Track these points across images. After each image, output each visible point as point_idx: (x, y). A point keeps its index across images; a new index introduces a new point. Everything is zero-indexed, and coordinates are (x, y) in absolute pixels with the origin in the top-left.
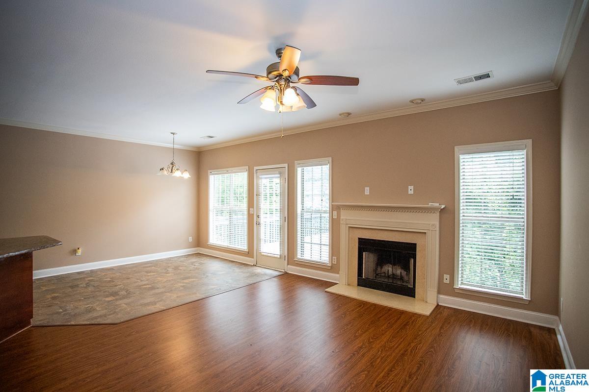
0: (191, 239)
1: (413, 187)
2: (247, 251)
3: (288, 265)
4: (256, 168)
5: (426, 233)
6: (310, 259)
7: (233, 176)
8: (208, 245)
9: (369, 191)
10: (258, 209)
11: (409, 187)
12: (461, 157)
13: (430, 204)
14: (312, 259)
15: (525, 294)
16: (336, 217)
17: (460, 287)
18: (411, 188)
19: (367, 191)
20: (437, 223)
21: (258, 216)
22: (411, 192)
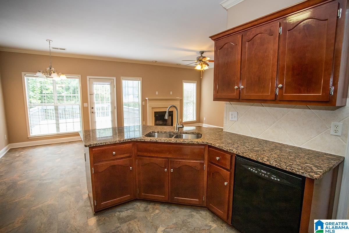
0: (6, 137)
4: (88, 77)
8: (28, 138)
10: (92, 103)
12: (184, 83)
13: (177, 98)
15: (195, 119)
16: (144, 104)
17: (184, 122)
18: (171, 92)
19: (157, 93)
20: (179, 103)
21: (93, 108)
22: (171, 94)
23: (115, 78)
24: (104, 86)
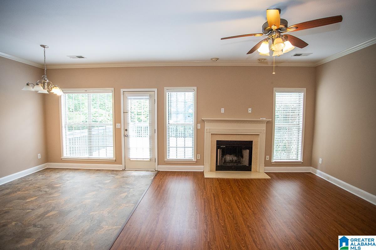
0: (39, 156)
1: (251, 109)
2: (115, 159)
3: (158, 165)
4: (122, 90)
5: (259, 135)
6: (175, 158)
7: (91, 95)
8: (61, 159)
9: (224, 110)
10: (126, 123)
11: (249, 109)
12: (277, 93)
13: (261, 118)
14: (177, 158)
15: (300, 159)
16: (199, 128)
17: (274, 161)
18: (250, 109)
19: (223, 111)
20: (265, 129)
21: (126, 130)
22: (250, 112)
23: (156, 90)
24: (142, 100)
